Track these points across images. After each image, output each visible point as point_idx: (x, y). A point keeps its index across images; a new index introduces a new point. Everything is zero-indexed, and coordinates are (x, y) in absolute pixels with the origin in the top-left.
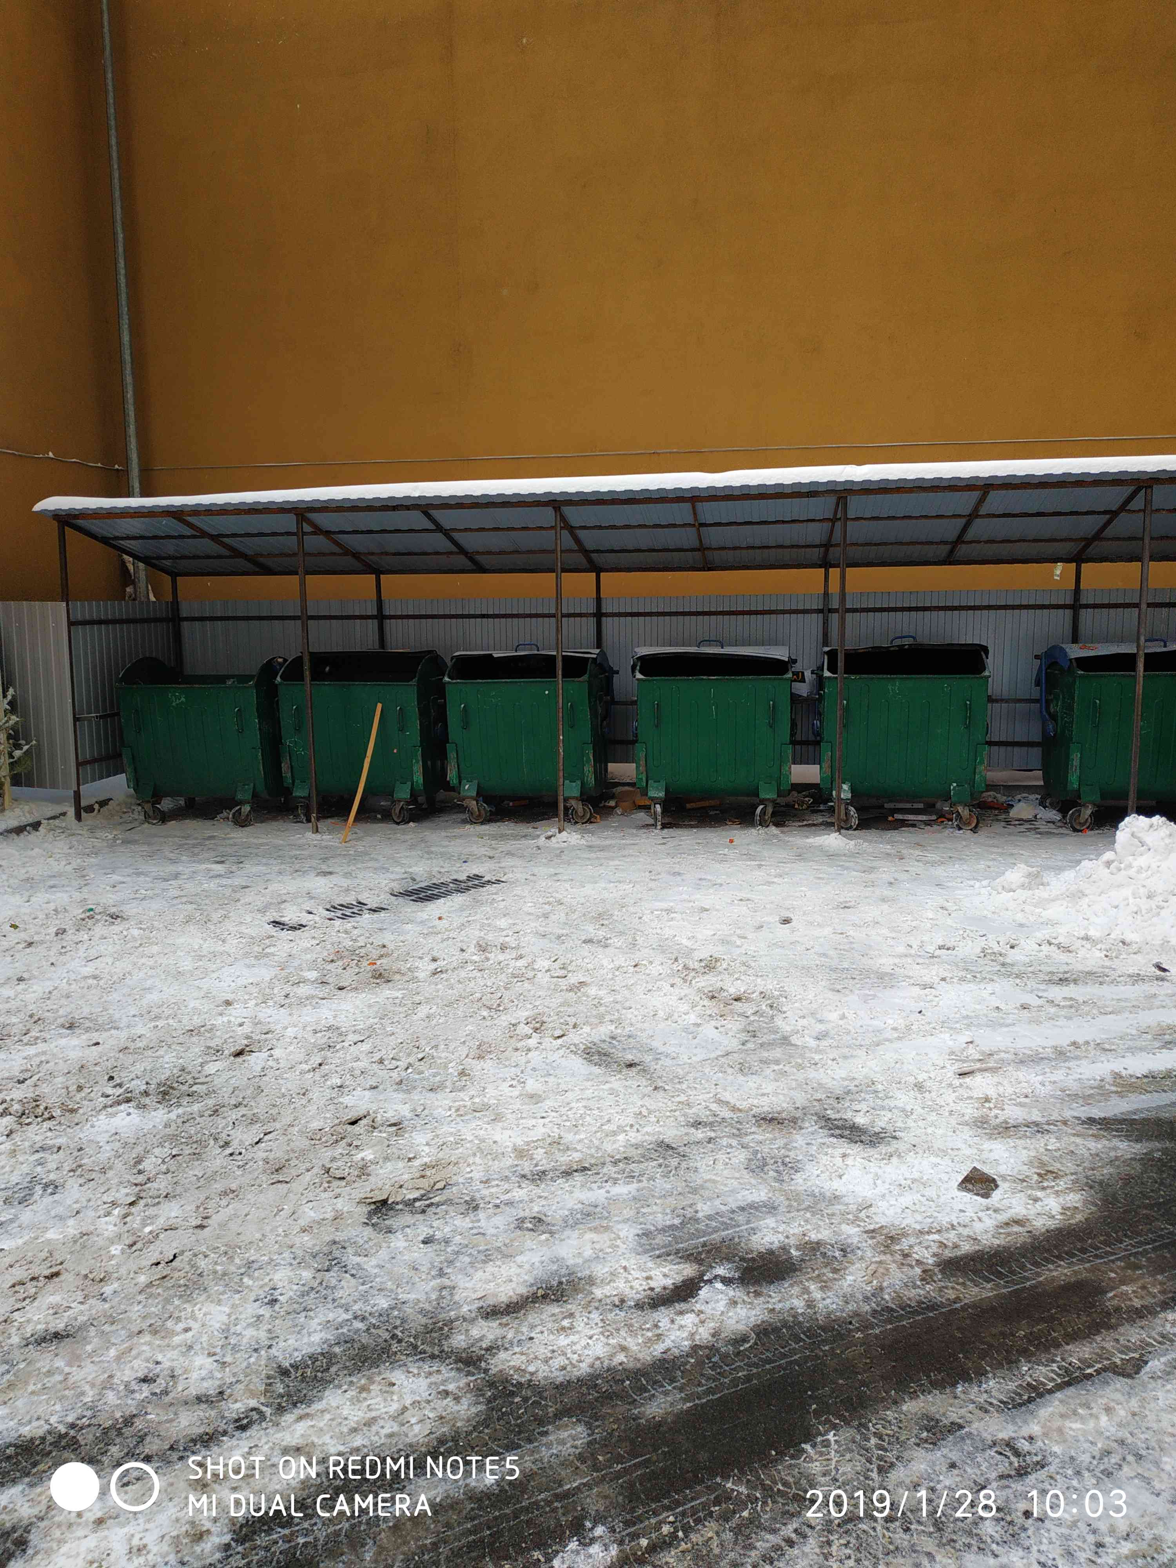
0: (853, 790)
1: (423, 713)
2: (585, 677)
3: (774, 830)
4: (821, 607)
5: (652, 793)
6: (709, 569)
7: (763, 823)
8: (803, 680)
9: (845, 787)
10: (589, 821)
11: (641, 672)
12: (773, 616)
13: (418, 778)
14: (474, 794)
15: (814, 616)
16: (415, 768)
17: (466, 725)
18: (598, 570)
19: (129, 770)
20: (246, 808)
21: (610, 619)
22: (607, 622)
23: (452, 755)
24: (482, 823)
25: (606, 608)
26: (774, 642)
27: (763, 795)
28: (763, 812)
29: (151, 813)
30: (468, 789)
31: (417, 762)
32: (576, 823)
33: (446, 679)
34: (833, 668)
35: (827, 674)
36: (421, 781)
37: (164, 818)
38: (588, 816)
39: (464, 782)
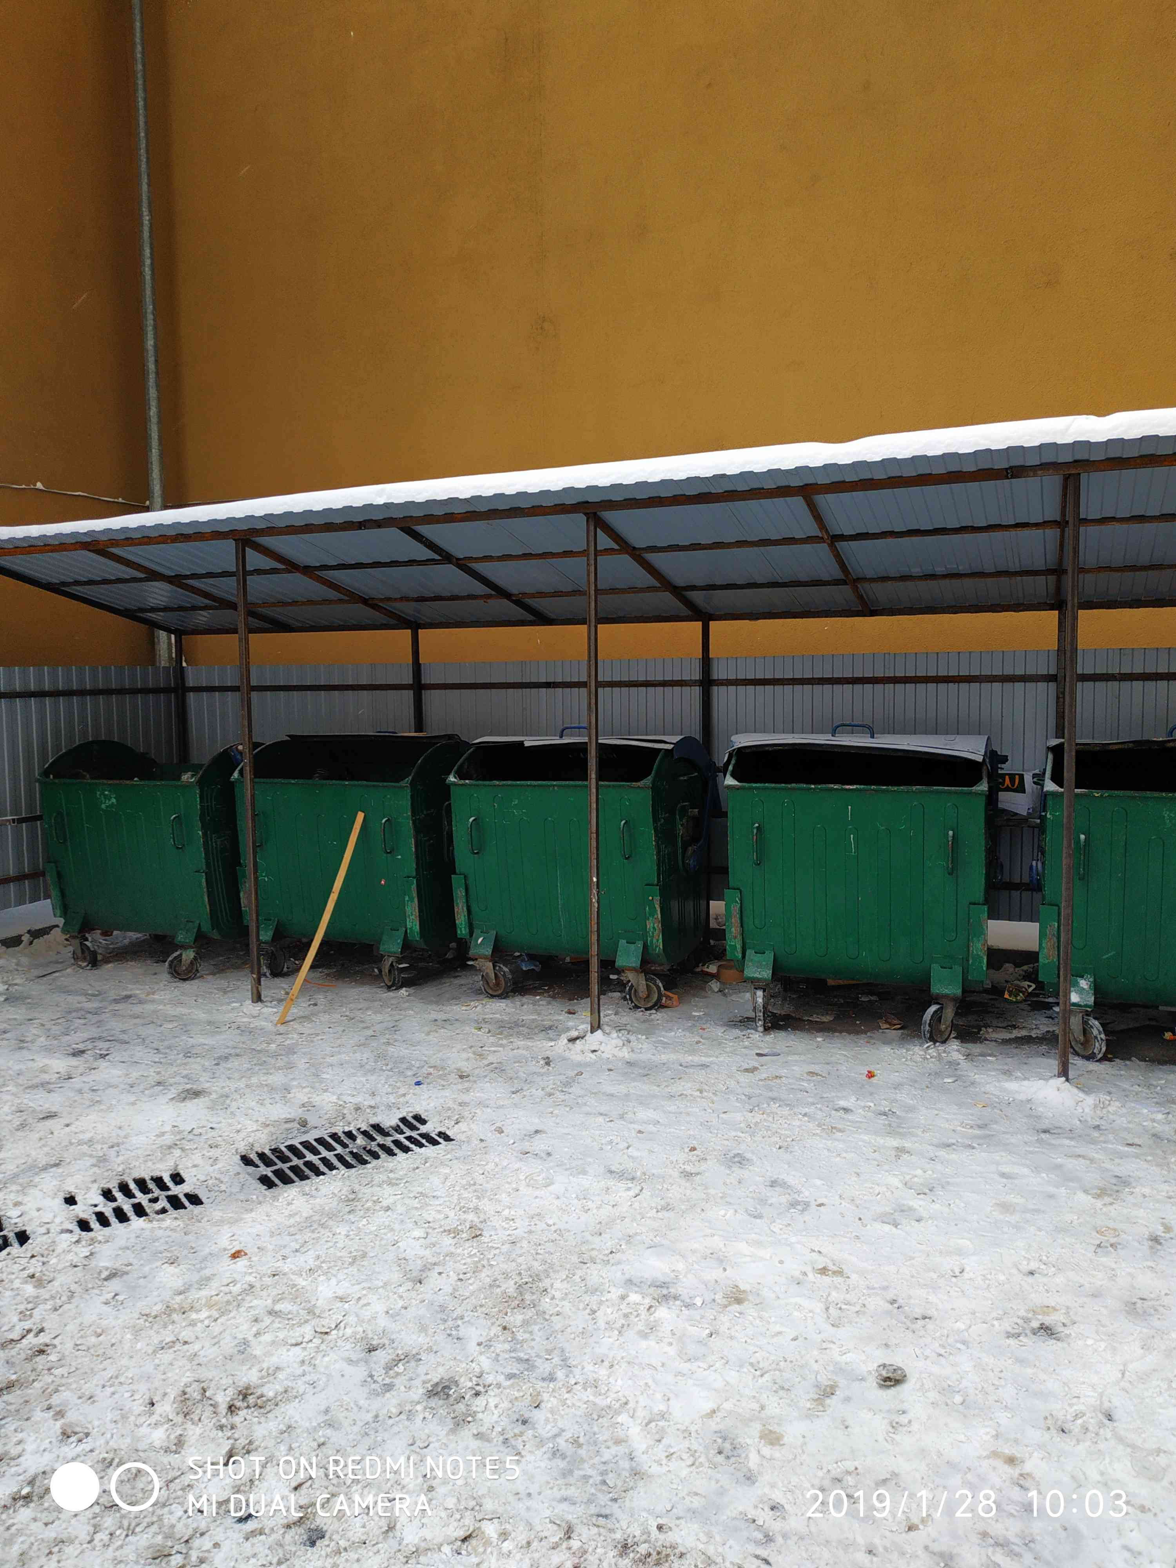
0: (1097, 989)
1: (420, 828)
2: (648, 781)
3: (954, 1050)
4: (1053, 671)
5: (751, 971)
6: (873, 613)
7: (936, 1037)
8: (1021, 789)
9: (1083, 983)
10: (658, 1006)
11: (734, 776)
12: (975, 686)
13: (413, 923)
14: (488, 951)
15: (1042, 685)
16: (408, 909)
17: (477, 850)
18: (705, 617)
19: (55, 893)
20: (189, 955)
21: (723, 689)
22: (720, 694)
23: (459, 894)
24: (503, 996)
25: (719, 672)
26: (957, 728)
27: (937, 988)
28: (937, 1017)
29: (80, 955)
30: (482, 945)
31: (411, 900)
32: (636, 1007)
33: (452, 779)
34: (1057, 778)
35: (1050, 786)
36: (417, 928)
37: (94, 961)
38: (655, 997)
39: (477, 932)
